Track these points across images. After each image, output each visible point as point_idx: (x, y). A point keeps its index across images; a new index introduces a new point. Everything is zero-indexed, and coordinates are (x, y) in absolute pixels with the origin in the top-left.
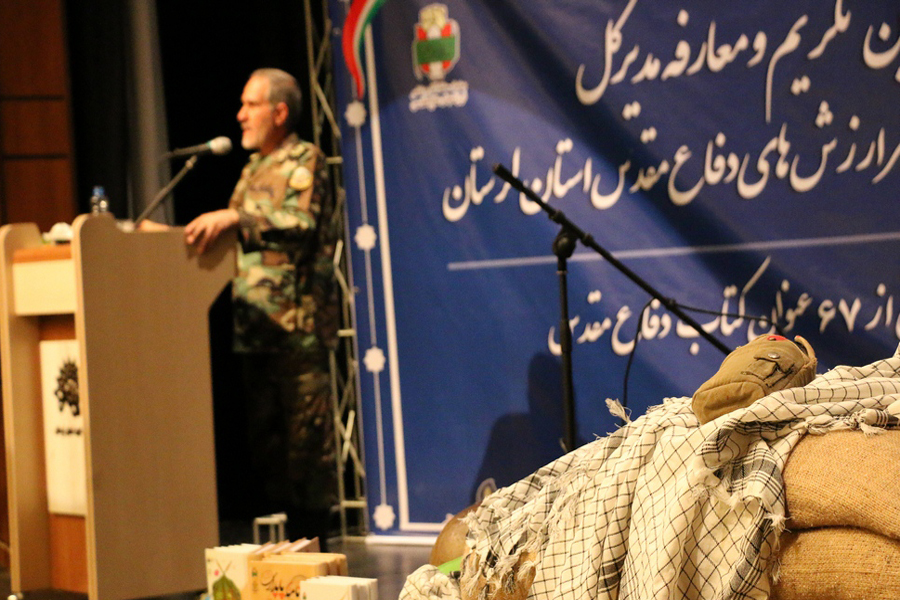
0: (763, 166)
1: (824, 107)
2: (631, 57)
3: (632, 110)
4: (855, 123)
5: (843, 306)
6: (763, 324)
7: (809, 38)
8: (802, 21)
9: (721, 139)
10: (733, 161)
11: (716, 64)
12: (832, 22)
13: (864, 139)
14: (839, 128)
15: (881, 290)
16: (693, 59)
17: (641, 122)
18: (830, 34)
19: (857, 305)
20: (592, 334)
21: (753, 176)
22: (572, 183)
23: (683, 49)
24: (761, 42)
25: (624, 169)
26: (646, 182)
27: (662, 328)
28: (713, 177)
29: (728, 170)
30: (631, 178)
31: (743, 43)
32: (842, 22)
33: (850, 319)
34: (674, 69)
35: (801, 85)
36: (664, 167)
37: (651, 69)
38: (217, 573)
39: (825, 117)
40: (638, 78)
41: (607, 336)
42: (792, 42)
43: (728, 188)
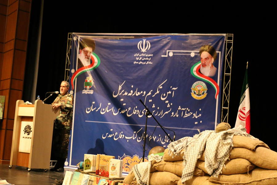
0: (143, 113)
1: (154, 105)
2: (123, 91)
3: (122, 100)
4: (158, 108)
5: (153, 137)
6: (140, 138)
7: (153, 93)
8: (152, 91)
9: (136, 107)
10: (138, 111)
11: (137, 95)
12: (157, 92)
13: (160, 111)
14: (156, 108)
15: (160, 135)
16: (133, 93)
17: (123, 102)
18: (156, 93)
19: (156, 137)
20: (110, 136)
21: (141, 114)
22: (110, 110)
23: (132, 91)
24: (145, 93)
25: (119, 109)
26: (123, 112)
27: (123, 137)
28: (134, 113)
29: (137, 112)
30: (120, 111)
31: (142, 92)
32: (158, 92)
33: (154, 140)
34: (130, 94)
35: (150, 101)
36: (126, 110)
37: (126, 94)
38: (86, 158)
39: (154, 106)
40: (124, 95)
41: (113, 137)
42: (150, 94)
43: (137, 115)
